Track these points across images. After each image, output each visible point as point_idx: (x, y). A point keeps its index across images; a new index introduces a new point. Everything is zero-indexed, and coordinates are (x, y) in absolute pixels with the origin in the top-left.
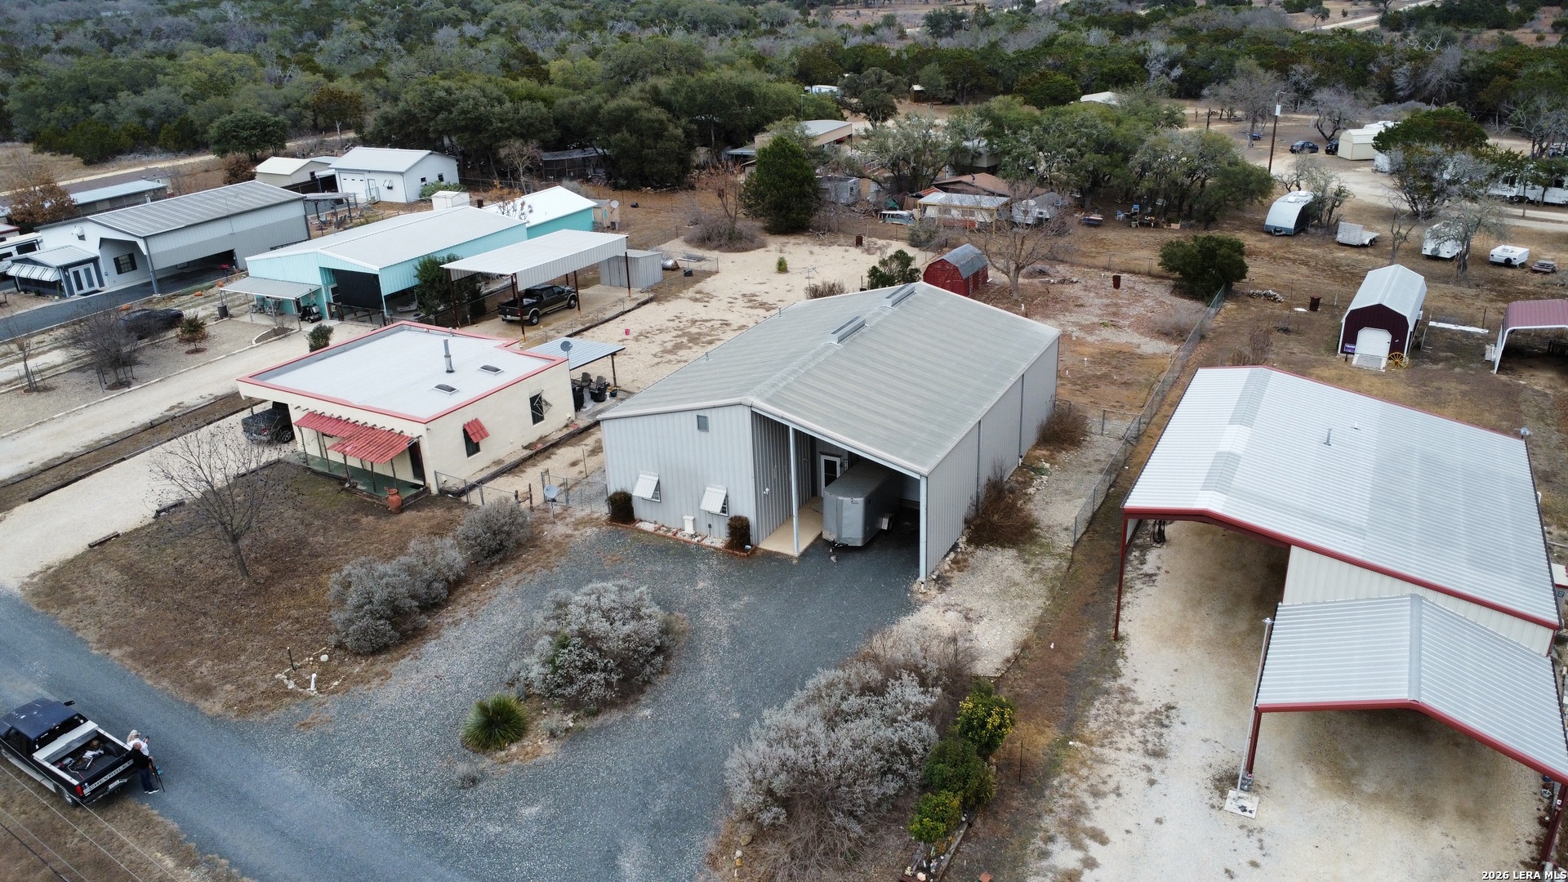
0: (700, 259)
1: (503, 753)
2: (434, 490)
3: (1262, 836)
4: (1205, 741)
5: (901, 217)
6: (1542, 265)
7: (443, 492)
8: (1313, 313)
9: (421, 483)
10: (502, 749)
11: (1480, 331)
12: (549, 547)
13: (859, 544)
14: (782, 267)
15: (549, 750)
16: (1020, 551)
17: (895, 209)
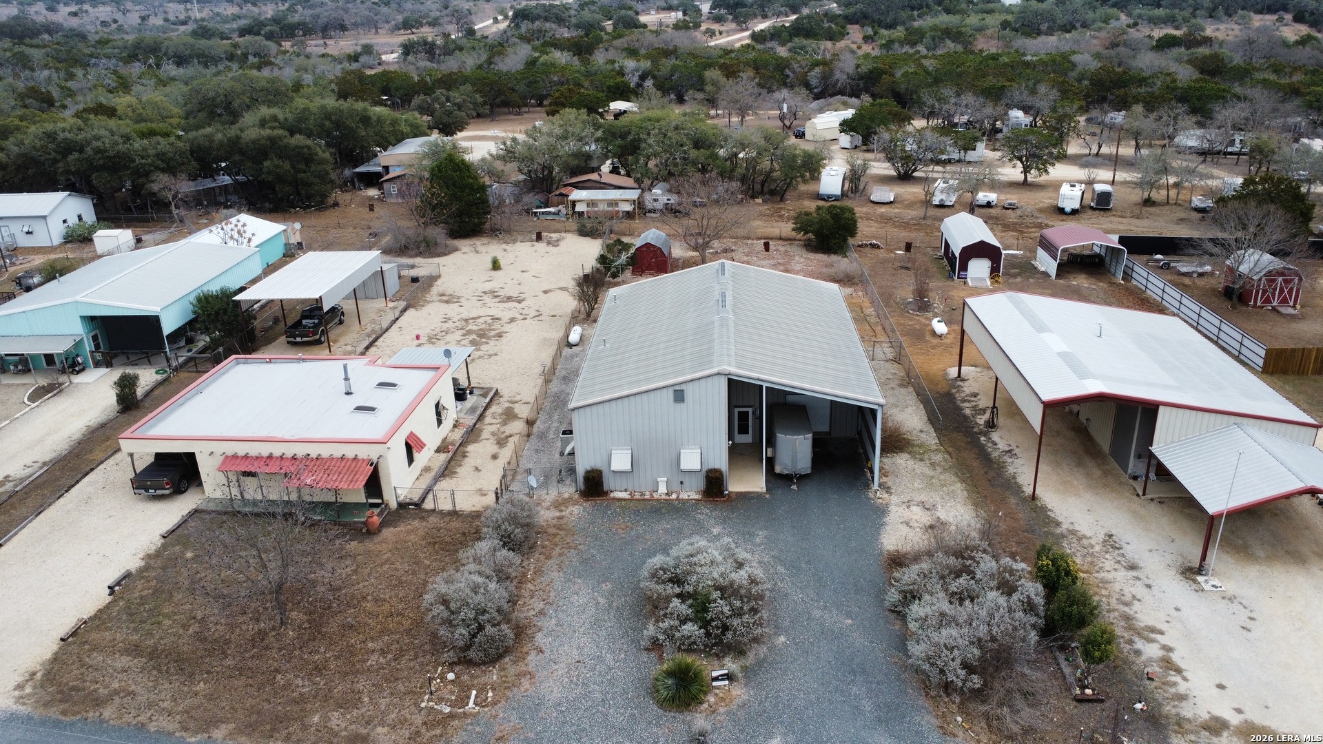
0: (413, 267)
1: (705, 705)
2: (393, 505)
3: (1238, 600)
4: (1151, 551)
5: (549, 213)
6: (1010, 204)
7: (402, 506)
8: (908, 254)
9: (379, 501)
10: (701, 703)
11: (1018, 252)
12: (554, 531)
13: (809, 471)
14: (496, 266)
15: (739, 692)
16: (909, 453)
17: (541, 207)
